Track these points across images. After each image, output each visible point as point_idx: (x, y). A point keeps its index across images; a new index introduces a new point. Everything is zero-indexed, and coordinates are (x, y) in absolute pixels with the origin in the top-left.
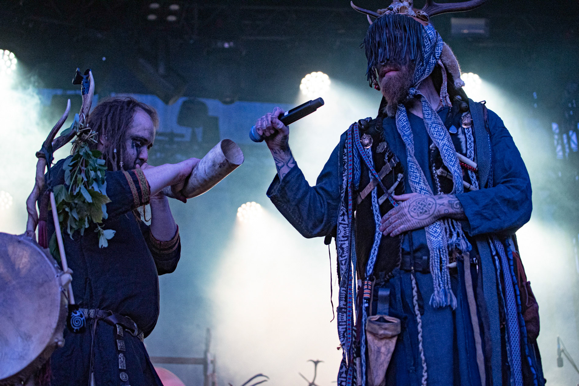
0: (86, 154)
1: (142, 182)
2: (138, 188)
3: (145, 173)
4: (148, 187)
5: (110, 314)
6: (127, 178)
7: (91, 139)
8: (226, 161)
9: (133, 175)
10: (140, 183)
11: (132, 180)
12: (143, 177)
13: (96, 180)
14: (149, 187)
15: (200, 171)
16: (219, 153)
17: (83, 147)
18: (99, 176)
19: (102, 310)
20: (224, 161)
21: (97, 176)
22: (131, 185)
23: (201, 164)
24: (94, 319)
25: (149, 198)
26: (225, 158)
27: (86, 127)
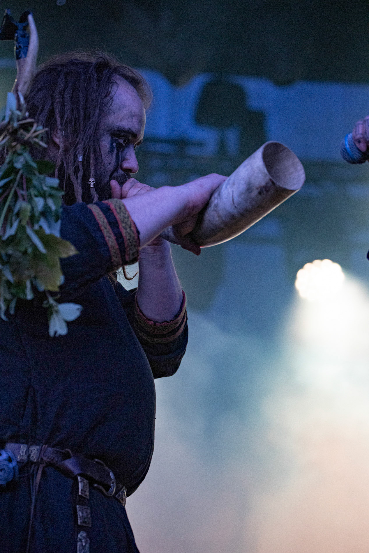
0: (26, 165)
1: (124, 225)
2: (119, 236)
3: (128, 208)
4: (135, 232)
5: (67, 456)
6: (97, 218)
7: (36, 140)
8: (270, 183)
9: (107, 211)
10: (120, 227)
11: (106, 221)
12: (126, 216)
13: (45, 213)
14: (138, 232)
15: (224, 199)
16: (258, 167)
17: (20, 155)
18: (50, 208)
19: (53, 447)
20: (267, 184)
21: (46, 206)
22: (105, 231)
23: (226, 187)
24: (38, 464)
25: (137, 252)
26: (268, 177)
27: (25, 118)
